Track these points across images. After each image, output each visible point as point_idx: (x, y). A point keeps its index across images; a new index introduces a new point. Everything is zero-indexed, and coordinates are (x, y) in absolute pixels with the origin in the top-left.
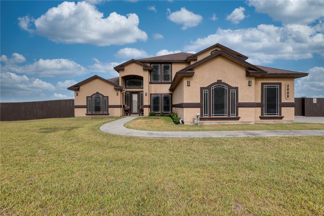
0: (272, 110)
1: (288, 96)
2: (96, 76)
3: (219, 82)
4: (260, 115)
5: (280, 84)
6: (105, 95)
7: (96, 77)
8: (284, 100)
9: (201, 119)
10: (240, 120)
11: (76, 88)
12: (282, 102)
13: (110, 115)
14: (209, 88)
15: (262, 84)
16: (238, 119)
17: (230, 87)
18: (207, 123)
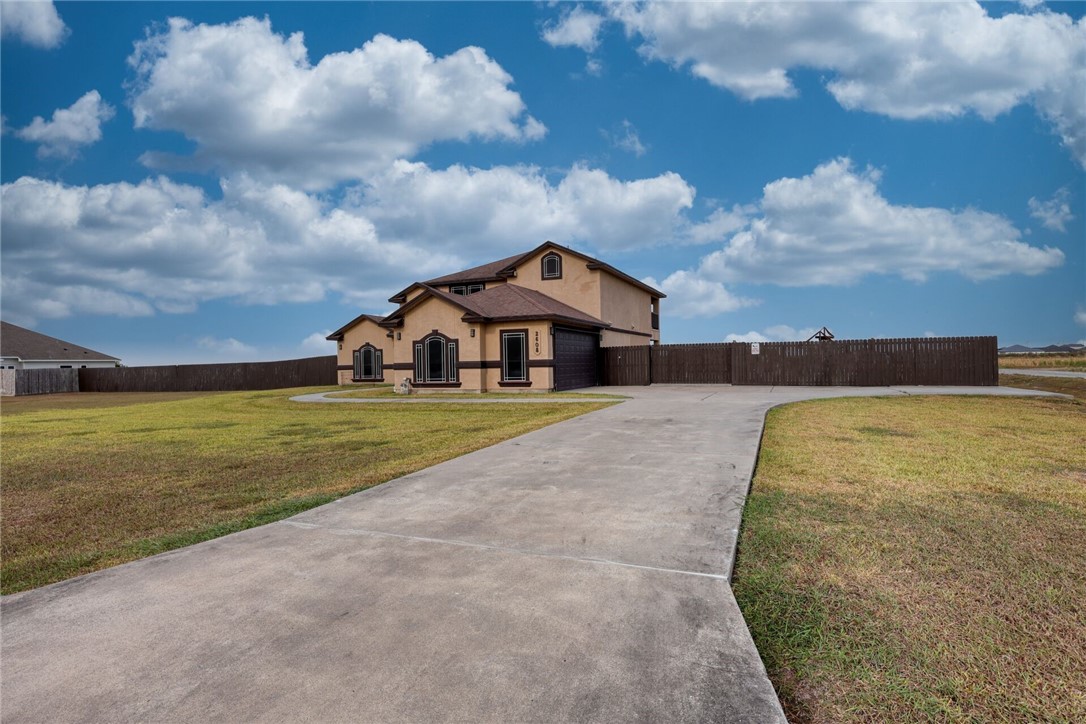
0: (516, 372)
1: (537, 351)
2: (362, 315)
3: (435, 332)
4: (499, 380)
5: (526, 331)
6: (378, 348)
7: (362, 319)
8: (533, 356)
9: (414, 385)
10: (462, 387)
11: (339, 336)
12: (531, 358)
13: (385, 382)
14: (422, 341)
15: (502, 332)
16: (458, 385)
17: (448, 340)
18: (422, 391)
